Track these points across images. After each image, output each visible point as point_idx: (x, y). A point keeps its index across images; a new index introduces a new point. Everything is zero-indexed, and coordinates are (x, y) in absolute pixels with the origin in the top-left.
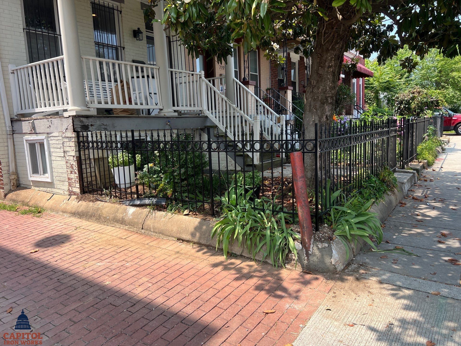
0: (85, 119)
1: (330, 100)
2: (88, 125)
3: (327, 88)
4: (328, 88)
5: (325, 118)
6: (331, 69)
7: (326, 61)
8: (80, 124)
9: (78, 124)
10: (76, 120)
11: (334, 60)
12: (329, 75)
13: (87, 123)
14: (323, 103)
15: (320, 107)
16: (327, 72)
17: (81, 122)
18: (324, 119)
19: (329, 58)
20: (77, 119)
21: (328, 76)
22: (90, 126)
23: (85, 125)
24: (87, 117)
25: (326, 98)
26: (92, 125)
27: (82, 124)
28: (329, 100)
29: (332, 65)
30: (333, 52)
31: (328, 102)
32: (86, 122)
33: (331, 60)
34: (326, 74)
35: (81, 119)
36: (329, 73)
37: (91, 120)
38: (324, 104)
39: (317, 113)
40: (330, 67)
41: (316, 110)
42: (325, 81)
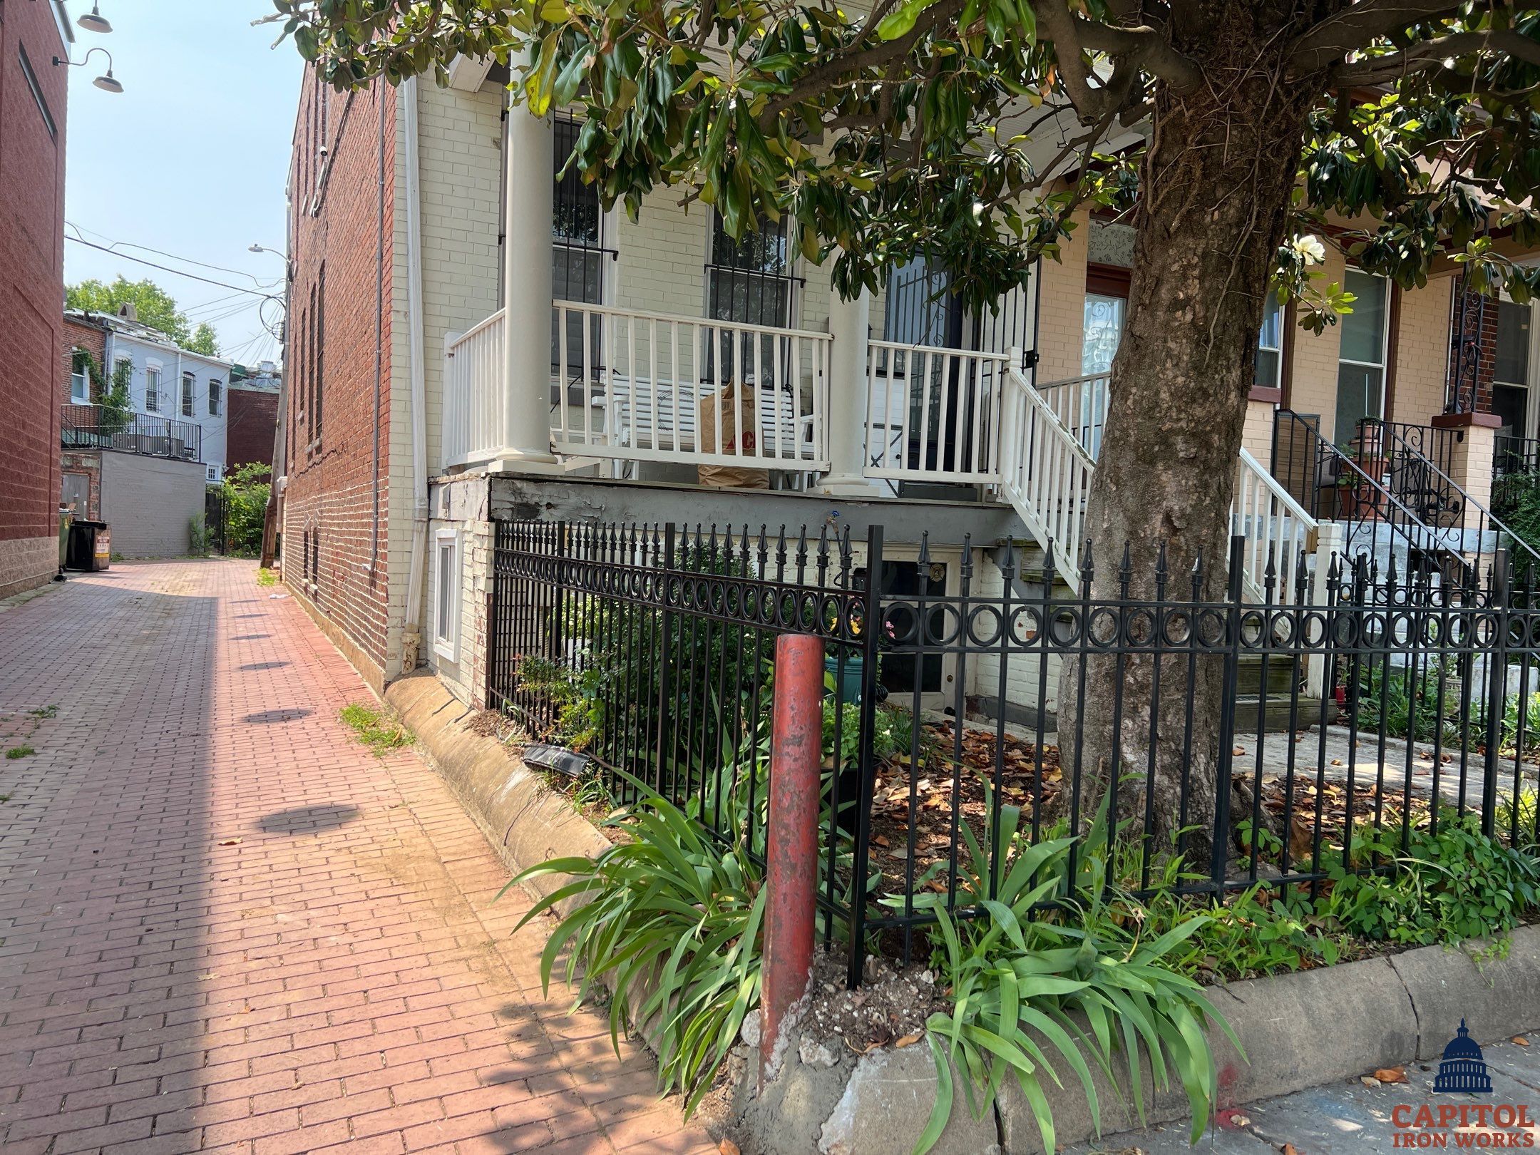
0: (532, 484)
1: (1182, 448)
2: (537, 504)
3: (1157, 393)
4: (1164, 395)
5: (1158, 524)
6: (1184, 314)
7: (1159, 281)
8: (512, 499)
9: (506, 498)
10: (501, 486)
11: (1201, 278)
12: (1175, 339)
13: (536, 499)
14: (1148, 460)
15: (1135, 476)
16: (1166, 325)
17: (517, 492)
18: (1156, 526)
19: (1175, 267)
20: (505, 484)
21: (1172, 345)
22: (543, 509)
23: (526, 505)
24: (536, 480)
25: (1165, 439)
26: (549, 506)
27: (519, 501)
28: (1180, 446)
29: (1189, 299)
30: (1191, 242)
31: (1176, 452)
32: (533, 495)
33: (1185, 277)
34: (1160, 334)
35: (518, 484)
36: (1175, 330)
37: (549, 489)
38: (1152, 463)
39: (1120, 502)
40: (1177, 305)
41: (1117, 484)
42: (1151, 366)
